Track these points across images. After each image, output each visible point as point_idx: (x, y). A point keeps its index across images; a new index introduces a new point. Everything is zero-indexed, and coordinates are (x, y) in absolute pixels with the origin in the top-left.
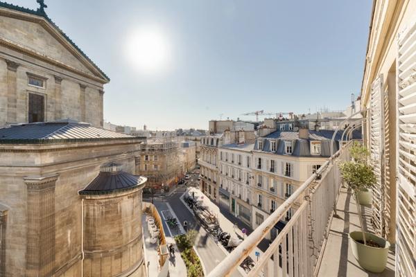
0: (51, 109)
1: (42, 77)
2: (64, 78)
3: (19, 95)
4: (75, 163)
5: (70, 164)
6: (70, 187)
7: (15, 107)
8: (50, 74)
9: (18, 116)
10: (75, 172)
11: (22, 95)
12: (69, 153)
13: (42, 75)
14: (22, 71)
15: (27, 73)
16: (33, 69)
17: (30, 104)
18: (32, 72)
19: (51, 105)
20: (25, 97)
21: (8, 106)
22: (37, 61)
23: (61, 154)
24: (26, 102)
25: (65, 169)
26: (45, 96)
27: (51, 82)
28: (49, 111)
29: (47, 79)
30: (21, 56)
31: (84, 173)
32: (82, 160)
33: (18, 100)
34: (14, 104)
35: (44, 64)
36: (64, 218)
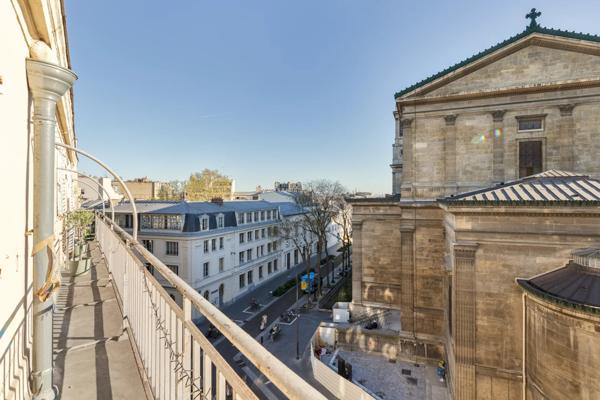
0: (553, 158)
1: (537, 116)
2: (576, 104)
3: (506, 148)
4: (508, 236)
5: (497, 236)
6: (500, 268)
7: (502, 162)
8: (550, 107)
9: (505, 172)
10: (509, 248)
11: (510, 146)
12: (496, 220)
13: (539, 112)
14: (510, 117)
15: (517, 118)
16: (525, 110)
17: (521, 155)
18: (523, 114)
19: (555, 152)
20: (514, 148)
21: (494, 162)
22: (529, 97)
23: (483, 220)
24: (516, 155)
25: (488, 240)
26: (544, 141)
27: (554, 118)
28: (550, 160)
29: (546, 115)
30: (507, 99)
31: (527, 255)
32: (520, 233)
33: (506, 154)
34: (500, 159)
35: (541, 96)
36: (490, 304)
